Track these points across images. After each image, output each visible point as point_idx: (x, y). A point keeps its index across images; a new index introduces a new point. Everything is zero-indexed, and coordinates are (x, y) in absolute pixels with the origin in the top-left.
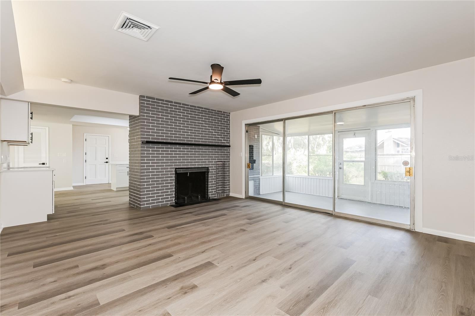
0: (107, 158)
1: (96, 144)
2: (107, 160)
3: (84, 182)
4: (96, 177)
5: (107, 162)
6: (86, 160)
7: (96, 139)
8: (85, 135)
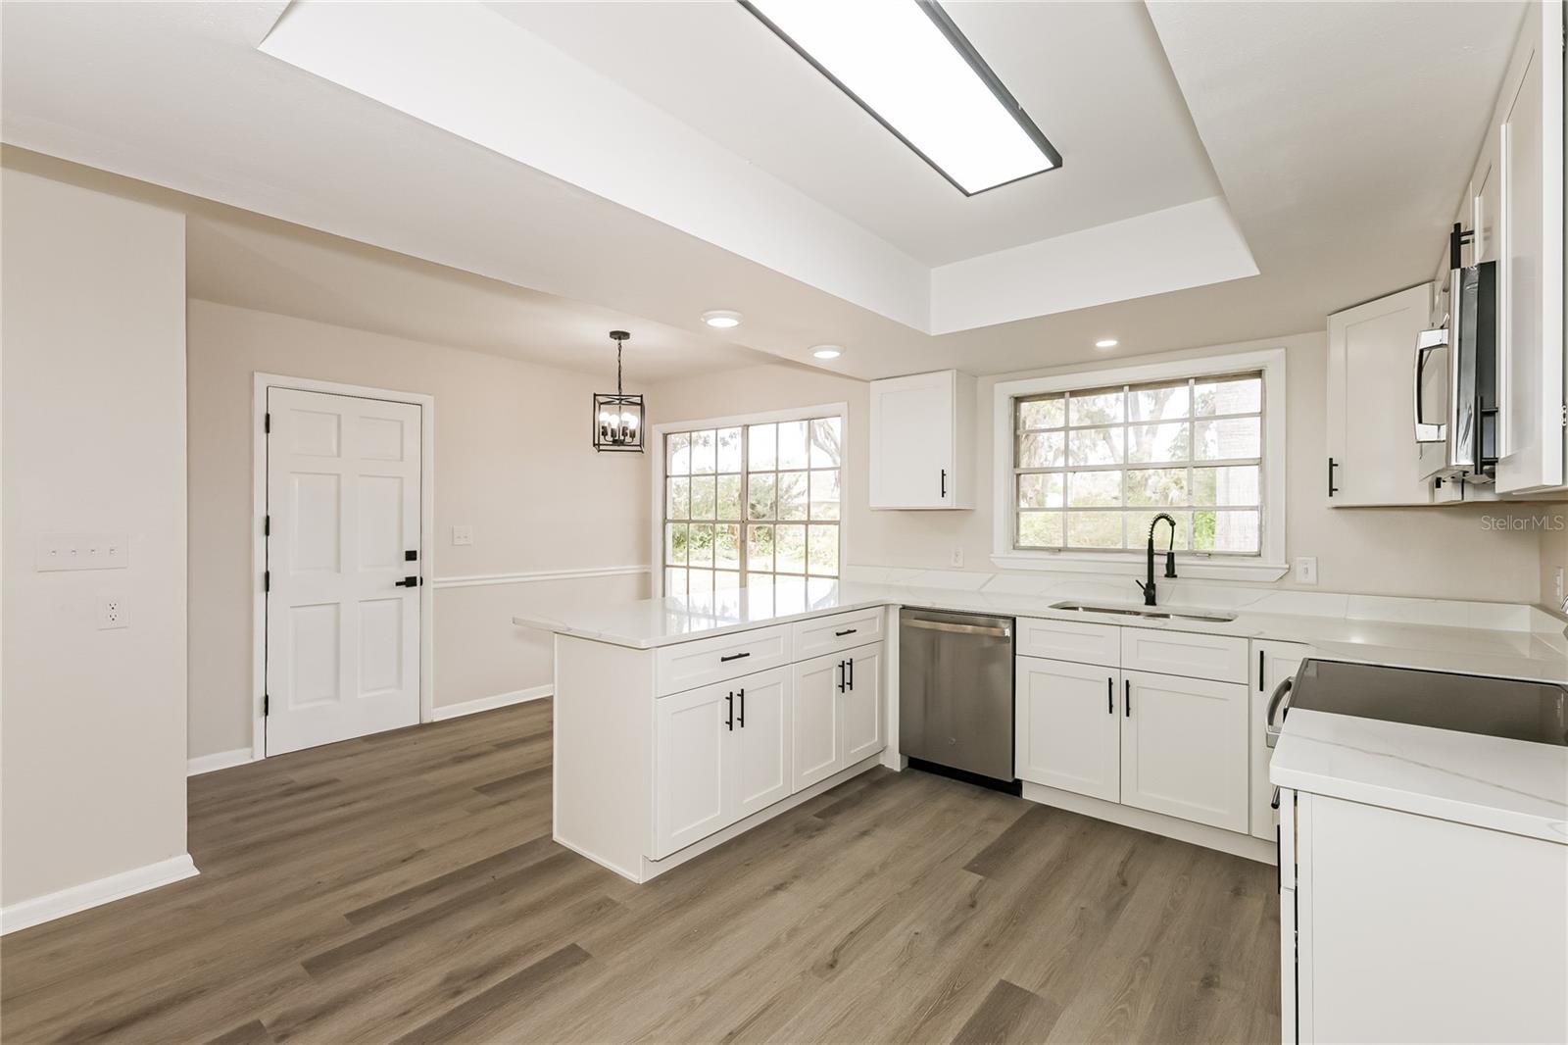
0: (411, 556)
1: (339, 455)
2: (411, 569)
3: (249, 743)
4: (337, 695)
5: (410, 582)
6: (267, 575)
7: (339, 416)
8: (261, 381)
